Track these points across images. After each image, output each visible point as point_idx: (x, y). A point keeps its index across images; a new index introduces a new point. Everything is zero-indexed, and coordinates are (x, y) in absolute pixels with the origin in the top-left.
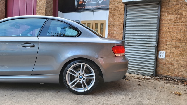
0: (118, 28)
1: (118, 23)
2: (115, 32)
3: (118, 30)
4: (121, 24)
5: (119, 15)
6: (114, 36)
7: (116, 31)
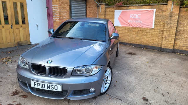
0: (66, 14)
1: (66, 10)
2: (64, 18)
3: (66, 16)
4: (67, 11)
5: (66, 3)
6: (64, 20)
7: (65, 16)
